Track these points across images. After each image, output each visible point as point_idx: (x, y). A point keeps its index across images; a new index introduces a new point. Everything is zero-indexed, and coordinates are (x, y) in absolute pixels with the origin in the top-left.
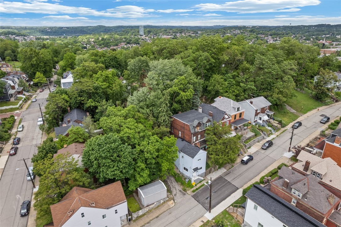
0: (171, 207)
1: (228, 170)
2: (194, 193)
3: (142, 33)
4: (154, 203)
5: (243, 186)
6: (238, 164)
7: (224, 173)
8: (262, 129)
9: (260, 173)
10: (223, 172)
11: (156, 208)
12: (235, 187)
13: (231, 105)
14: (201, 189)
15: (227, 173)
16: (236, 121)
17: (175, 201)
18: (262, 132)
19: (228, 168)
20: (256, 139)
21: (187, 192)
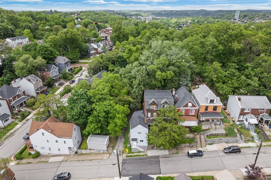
0: (104, 159)
1: (170, 154)
2: (127, 158)
3: (237, 17)
4: (95, 150)
5: (166, 174)
6: (184, 154)
7: (164, 155)
8: (242, 132)
9: (194, 172)
10: (165, 153)
11: (95, 154)
12: (159, 171)
13: (206, 95)
14: (134, 157)
15: (166, 157)
16: (206, 113)
17: (110, 156)
18: (240, 135)
19: (171, 152)
20: (225, 139)
21: (124, 154)
